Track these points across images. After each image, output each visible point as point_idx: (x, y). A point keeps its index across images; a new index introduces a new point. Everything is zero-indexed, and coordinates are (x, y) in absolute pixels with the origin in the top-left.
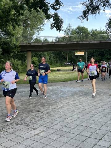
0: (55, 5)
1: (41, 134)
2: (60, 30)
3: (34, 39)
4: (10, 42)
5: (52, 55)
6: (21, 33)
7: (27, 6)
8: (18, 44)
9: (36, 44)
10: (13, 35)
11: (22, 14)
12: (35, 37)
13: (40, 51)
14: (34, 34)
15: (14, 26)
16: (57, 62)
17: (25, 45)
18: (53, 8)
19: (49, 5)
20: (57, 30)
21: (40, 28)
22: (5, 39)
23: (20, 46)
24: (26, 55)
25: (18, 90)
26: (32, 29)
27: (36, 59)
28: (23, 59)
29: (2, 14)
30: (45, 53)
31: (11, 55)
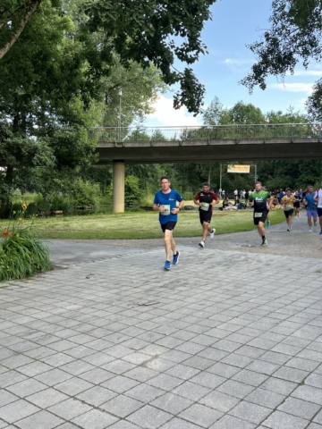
0: (187, 51)
3: (130, 134)
4: (76, 140)
7: (119, 52)
8: (95, 145)
9: (136, 145)
12: (132, 128)
14: (130, 121)
15: (86, 101)
17: (109, 146)
18: (183, 57)
19: (172, 50)
21: (147, 107)
22: (63, 131)
24: (111, 171)
25: (94, 254)
26: (127, 109)
27: (134, 180)
28: (105, 180)
29: (58, 72)
30: (157, 166)
31: (78, 169)
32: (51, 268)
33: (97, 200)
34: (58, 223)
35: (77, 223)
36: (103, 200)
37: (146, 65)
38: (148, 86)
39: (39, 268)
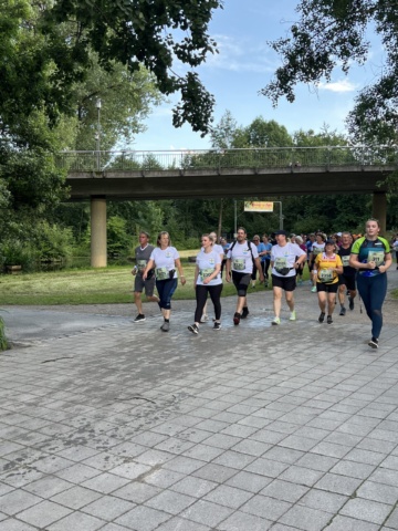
0: (191, 48)
1: (152, 478)
2: (205, 129)
3: (112, 160)
4: (38, 168)
5: (174, 211)
6: (72, 140)
7: (97, 49)
8: (64, 176)
9: (122, 176)
10: (46, 146)
11: (81, 77)
13: (133, 198)
14: (112, 143)
15: (52, 116)
16: (187, 235)
17: (85, 176)
18: (184, 57)
19: (170, 48)
20: (195, 129)
21: (135, 124)
22: (20, 156)
23: (69, 181)
24: (87, 211)
25: (67, 326)
26: (107, 127)
27: (119, 223)
28: (79, 223)
29: (12, 76)
30: (151, 204)
31: (41, 208)
32: (8, 346)
34: (16, 283)
35: (43, 283)
36: (77, 249)
37: (135, 67)
38: (136, 95)
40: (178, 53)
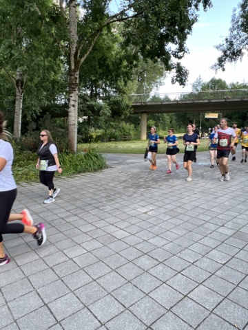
0: (178, 52)
1: (150, 213)
2: (184, 85)
3: (151, 97)
4: (121, 102)
5: (174, 117)
6: (135, 90)
7: (142, 54)
8: (131, 104)
9: (153, 103)
10: (124, 93)
11: (136, 66)
12: (152, 94)
13: (158, 113)
14: (151, 90)
15: (125, 82)
16: (180, 127)
17: (139, 104)
18: (176, 56)
19: (170, 52)
21: (160, 82)
22: (115, 97)
23: (133, 106)
24: (140, 118)
25: (128, 161)
26: (149, 84)
27: (152, 122)
28: (137, 123)
29: (111, 67)
30: (165, 115)
31: (123, 117)
32: (107, 167)
33: (132, 133)
34: (112, 145)
35: (122, 145)
36: (136, 133)
38: (161, 70)
39: (101, 167)
40: (173, 54)
